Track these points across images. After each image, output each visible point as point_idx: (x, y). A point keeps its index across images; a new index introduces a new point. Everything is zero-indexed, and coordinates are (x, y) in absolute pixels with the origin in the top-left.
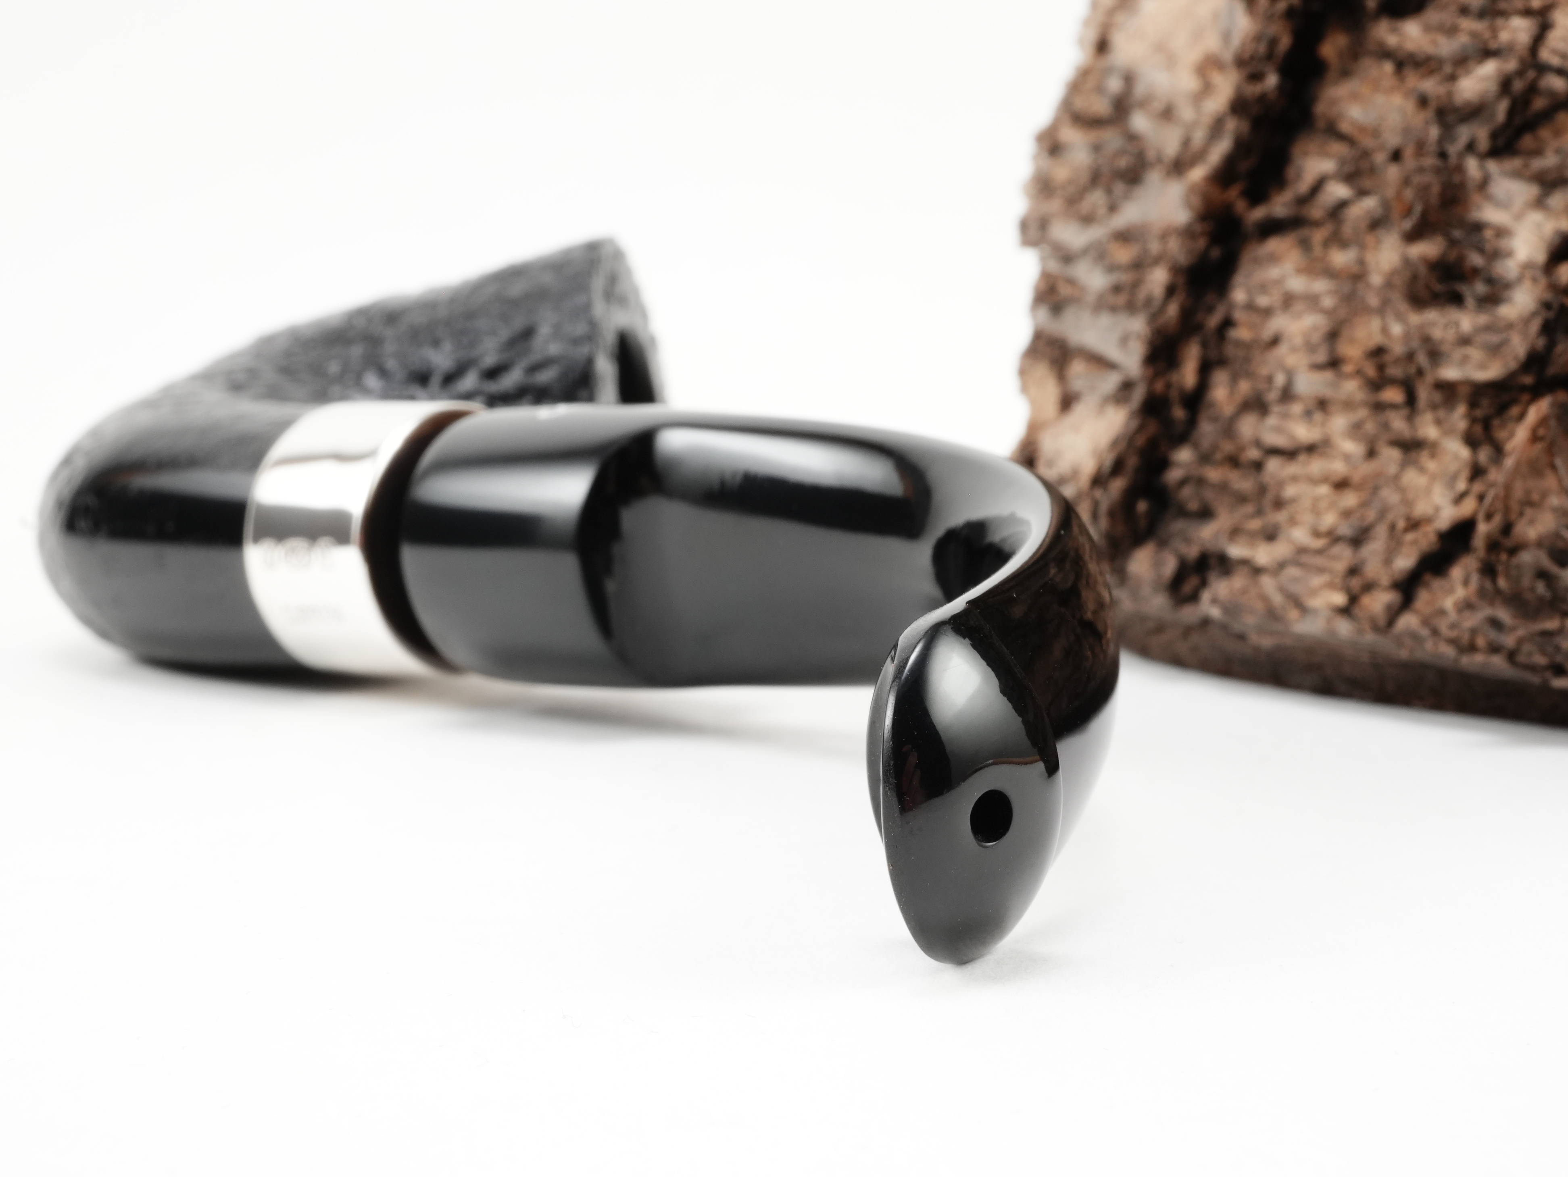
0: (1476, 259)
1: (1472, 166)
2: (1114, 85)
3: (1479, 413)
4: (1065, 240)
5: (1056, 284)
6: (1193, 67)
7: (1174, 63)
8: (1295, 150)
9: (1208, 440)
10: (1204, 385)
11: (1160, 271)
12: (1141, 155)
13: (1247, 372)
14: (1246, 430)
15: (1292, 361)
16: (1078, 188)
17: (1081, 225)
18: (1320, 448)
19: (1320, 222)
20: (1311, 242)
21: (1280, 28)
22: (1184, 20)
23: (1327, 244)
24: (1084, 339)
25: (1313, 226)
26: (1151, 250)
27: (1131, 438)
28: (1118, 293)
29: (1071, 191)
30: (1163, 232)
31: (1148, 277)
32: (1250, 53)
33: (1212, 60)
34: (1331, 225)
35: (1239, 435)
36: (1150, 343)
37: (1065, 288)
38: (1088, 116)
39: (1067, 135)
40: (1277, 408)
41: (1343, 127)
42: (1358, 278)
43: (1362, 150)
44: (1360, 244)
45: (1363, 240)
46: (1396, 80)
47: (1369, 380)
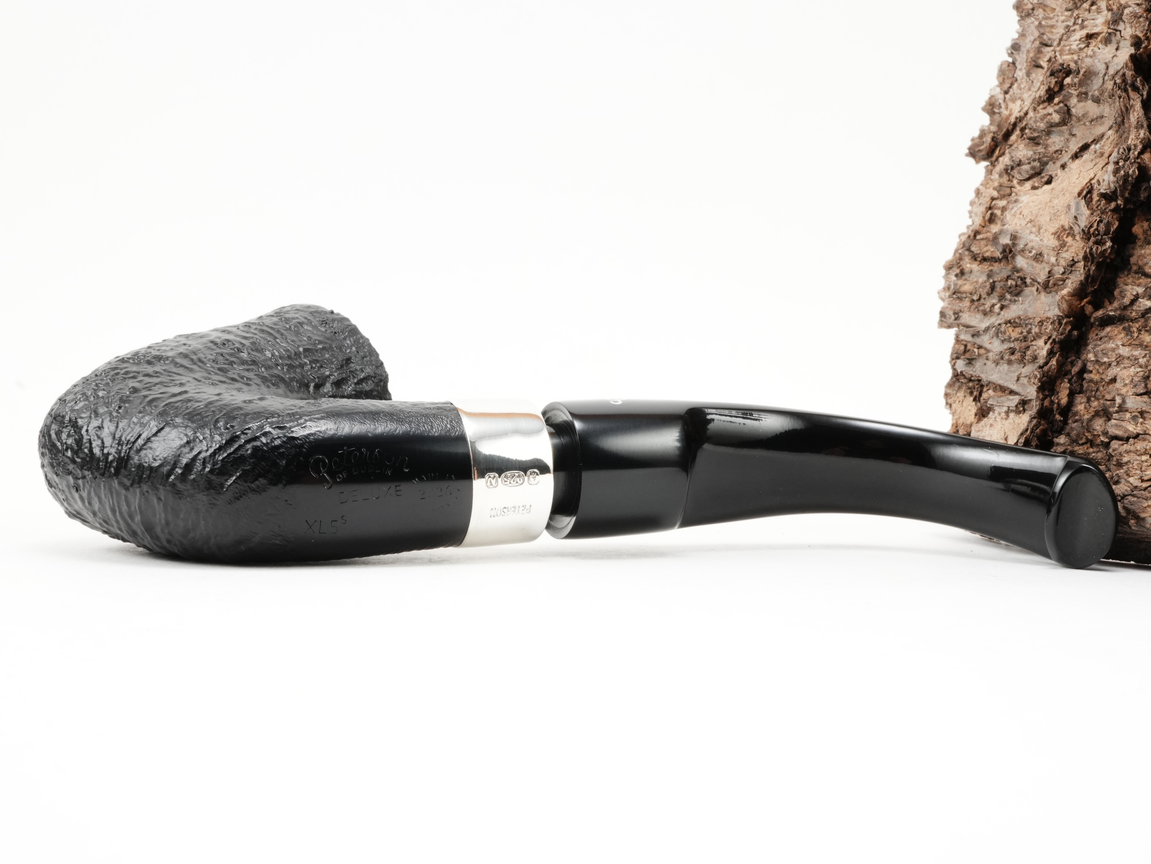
2: (1005, 240)
4: (972, 324)
5: (969, 347)
6: (1054, 234)
7: (1042, 231)
8: (1120, 281)
9: (1075, 432)
10: (1071, 403)
11: (1041, 342)
12: (1022, 280)
13: (1095, 397)
14: (1098, 428)
15: (1124, 391)
16: (980, 296)
17: (983, 316)
18: (1141, 436)
19: (1136, 319)
20: (1131, 329)
21: (1111, 216)
22: (1047, 208)
23: (1140, 330)
24: (990, 377)
25: (1132, 321)
26: (1033, 331)
27: (1032, 429)
28: (1013, 353)
29: (975, 298)
30: (1040, 322)
31: (1032, 345)
32: (1095, 230)
33: (1065, 230)
34: (1143, 320)
35: (1094, 430)
36: (1040, 380)
37: (976, 350)
38: (980, 256)
39: (968, 265)
40: (1115, 416)
41: (1148, 270)
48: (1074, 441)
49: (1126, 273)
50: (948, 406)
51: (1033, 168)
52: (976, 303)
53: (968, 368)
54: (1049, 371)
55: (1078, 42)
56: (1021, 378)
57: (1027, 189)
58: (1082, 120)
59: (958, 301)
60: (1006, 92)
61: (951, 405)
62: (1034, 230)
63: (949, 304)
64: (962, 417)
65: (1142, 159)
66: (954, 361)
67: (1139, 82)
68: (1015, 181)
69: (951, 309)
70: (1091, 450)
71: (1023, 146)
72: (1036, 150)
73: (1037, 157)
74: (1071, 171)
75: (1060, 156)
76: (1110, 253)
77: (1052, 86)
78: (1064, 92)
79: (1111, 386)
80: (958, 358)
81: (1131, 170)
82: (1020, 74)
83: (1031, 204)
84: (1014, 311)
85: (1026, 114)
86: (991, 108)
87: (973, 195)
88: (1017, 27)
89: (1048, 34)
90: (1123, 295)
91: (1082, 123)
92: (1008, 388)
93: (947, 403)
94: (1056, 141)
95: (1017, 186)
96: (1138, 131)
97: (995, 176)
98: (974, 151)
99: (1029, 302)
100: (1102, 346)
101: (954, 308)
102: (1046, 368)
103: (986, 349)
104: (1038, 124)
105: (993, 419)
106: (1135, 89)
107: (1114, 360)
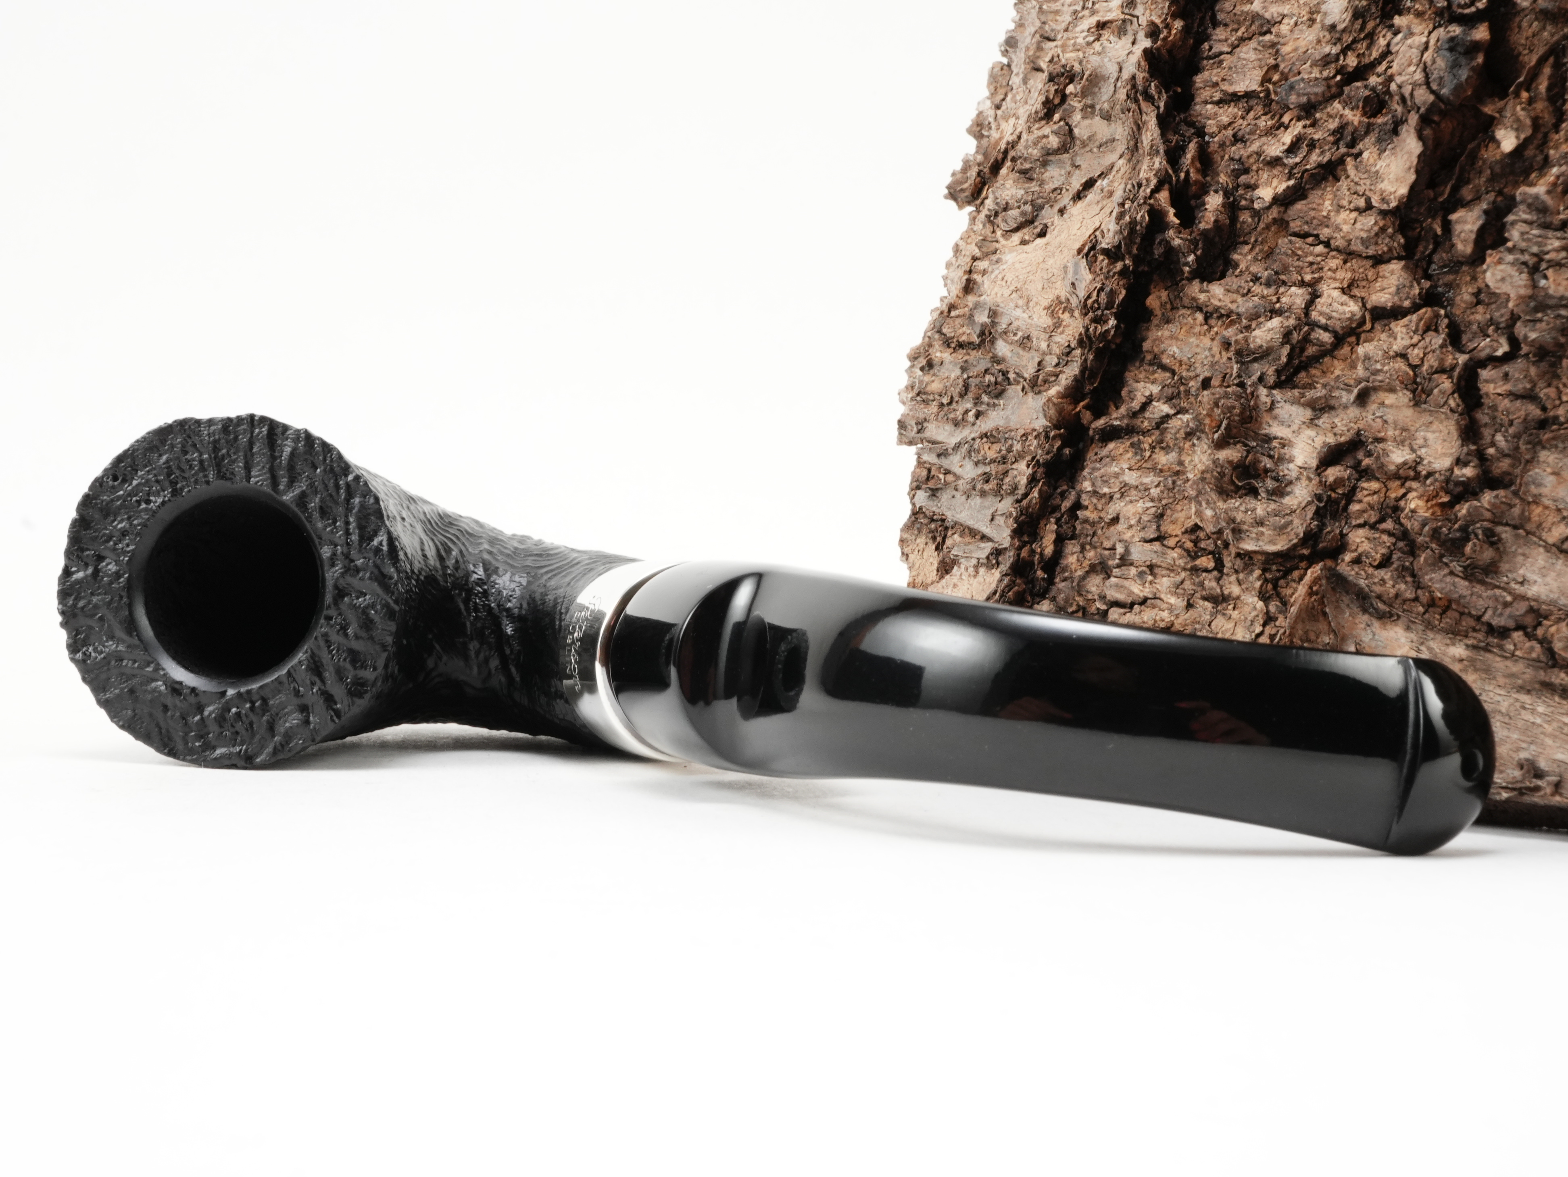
0: (1267, 463)
1: (1263, 392)
2: (982, 318)
3: (1269, 576)
4: (940, 438)
5: (933, 472)
6: (1047, 308)
7: (1031, 304)
8: (1129, 376)
9: (1062, 595)
10: (1058, 553)
11: (1022, 466)
12: (1003, 374)
13: (1090, 544)
14: (1094, 589)
15: (1127, 536)
16: (952, 397)
17: (953, 428)
18: (1149, 601)
19: (1149, 430)
20: (1142, 446)
21: (1116, 282)
22: (1039, 271)
23: (1154, 447)
24: (958, 516)
25: (1144, 434)
26: (1015, 449)
27: (1003, 591)
28: (987, 481)
29: (945, 401)
30: (1024, 435)
31: (1012, 469)
32: (1094, 302)
33: (1061, 303)
34: (1157, 432)
35: (1088, 592)
36: (1016, 520)
37: (941, 476)
38: (955, 340)
39: (938, 354)
40: (1116, 571)
41: (1166, 360)
42: (1177, 473)
43: (1181, 378)
44: (1179, 448)
45: (1182, 445)
46: (1206, 327)
47: (1187, 551)
49: (1137, 364)
50: (904, 558)
51: (1023, 214)
52: (946, 409)
53: (931, 503)
54: (1028, 506)
55: (1086, 34)
56: (997, 517)
57: (1014, 244)
58: (1088, 145)
59: (922, 406)
60: (998, 107)
61: (907, 555)
62: (1021, 302)
63: (911, 410)
64: (922, 574)
65: (1156, 200)
66: (913, 492)
67: (1153, 88)
68: (999, 233)
69: (913, 417)
71: (1011, 182)
72: (1029, 188)
73: (1030, 198)
74: (1072, 219)
75: (1059, 197)
76: (1113, 336)
77: (1051, 97)
78: (1065, 106)
79: (1112, 528)
80: (918, 488)
81: (1140, 215)
82: (1016, 81)
83: (1017, 265)
84: (993, 420)
85: (1019, 137)
86: (979, 129)
87: (951, 254)
88: (1013, 14)
89: (1051, 23)
90: (1132, 396)
91: (1088, 149)
92: (979, 532)
93: (903, 553)
94: (1054, 175)
95: (1001, 239)
96: (1151, 159)
97: (979, 226)
98: (955, 190)
99: (1013, 407)
100: (1102, 470)
101: (917, 415)
102: (1025, 503)
103: (955, 475)
104: (1030, 150)
105: (958, 577)
106: (1149, 98)
107: (1117, 490)
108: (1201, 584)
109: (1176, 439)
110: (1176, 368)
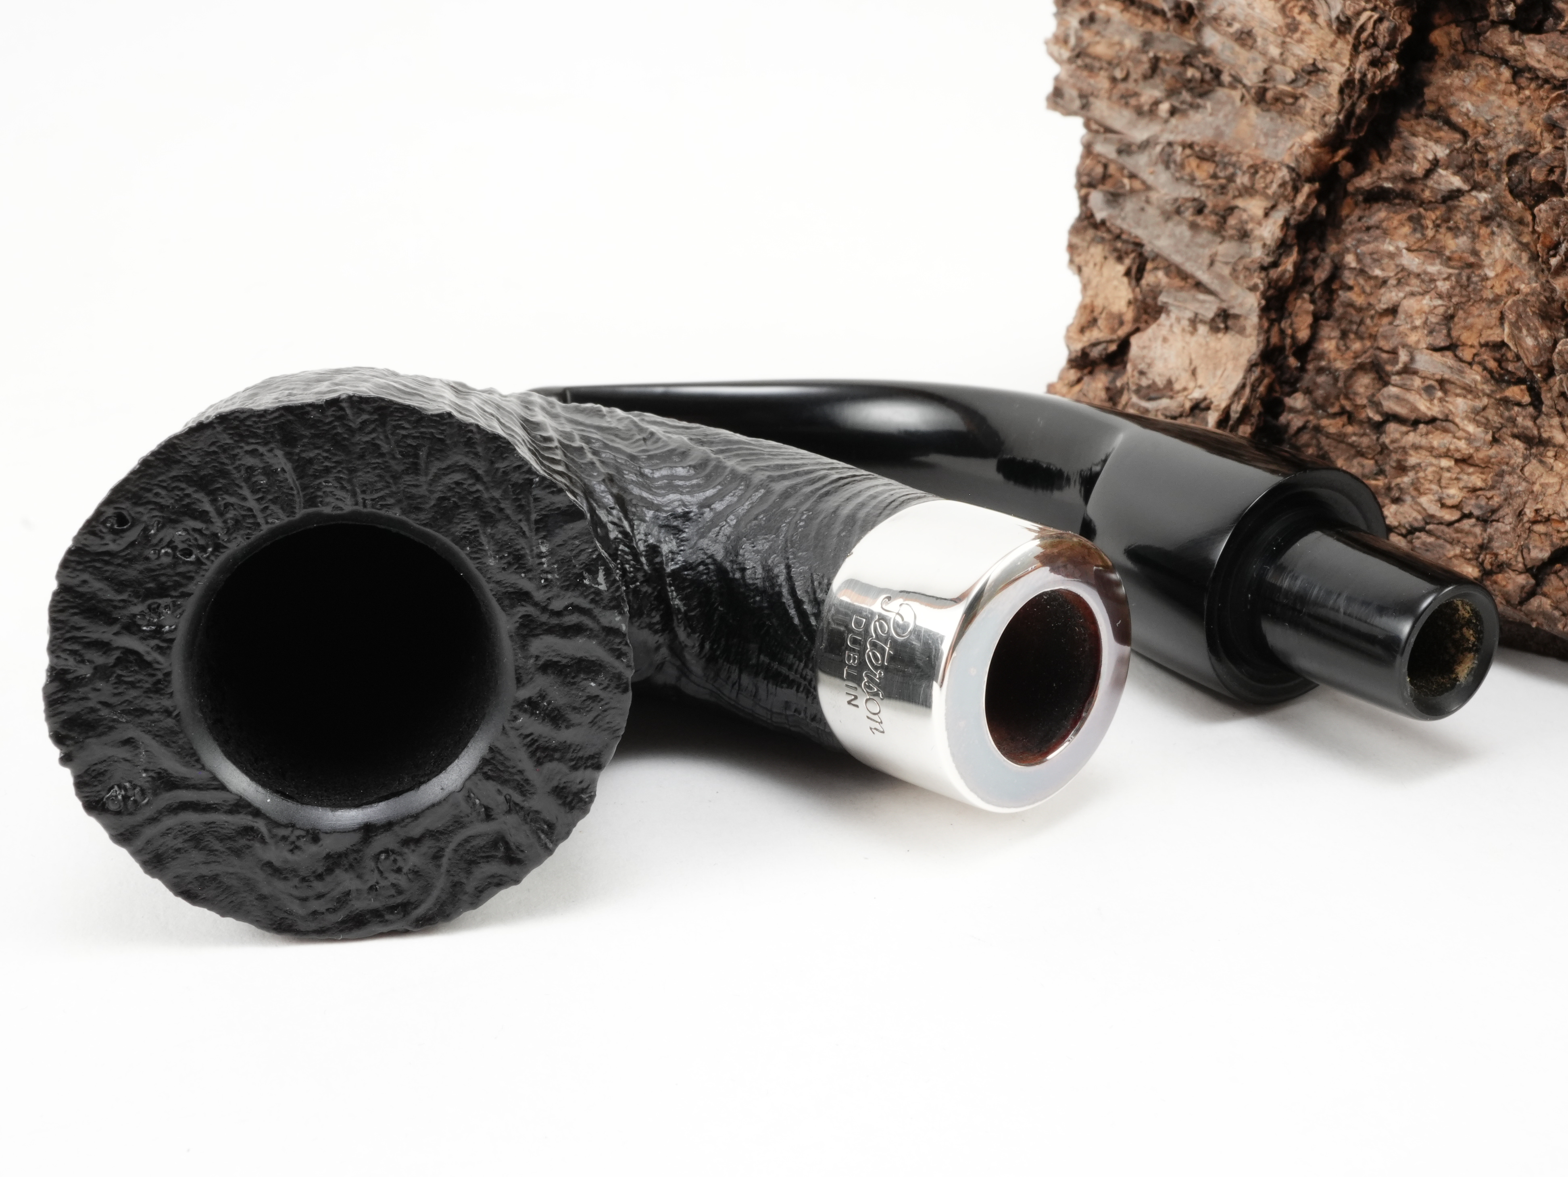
5: (1112, 169)
8: (1403, 125)
9: (1321, 392)
10: (1314, 337)
11: (1257, 210)
12: (1212, 70)
13: (1356, 333)
14: (1361, 390)
15: (1412, 338)
16: (1128, 72)
17: (1134, 116)
18: (1438, 423)
19: (1430, 202)
20: (1423, 222)
21: (1398, 13)
23: (1439, 226)
24: (1156, 242)
25: (1422, 203)
26: (1238, 180)
27: (1253, 385)
28: (1200, 212)
29: (1119, 74)
30: (1251, 166)
31: (1238, 207)
32: (1369, 35)
34: (1443, 208)
35: (1355, 394)
36: (1264, 295)
37: (1126, 181)
40: (1395, 379)
41: (1459, 120)
42: (1470, 265)
43: (1477, 144)
44: (1473, 233)
45: (1476, 229)
46: (1514, 88)
47: (1491, 372)
48: (1318, 406)
49: (1413, 111)
50: (1075, 269)
52: (1122, 87)
53: (1114, 214)
54: (1279, 279)
56: (1218, 265)
59: (1085, 73)
61: (1079, 268)
63: (1071, 76)
64: (1102, 296)
66: (1083, 190)
69: (1073, 85)
70: (1350, 429)
76: (1392, 80)
79: (1387, 323)
80: (1091, 185)
84: (1197, 126)
90: (1408, 154)
92: (1194, 277)
93: (1071, 261)
99: (1226, 116)
100: (1371, 246)
101: (1079, 85)
102: (1274, 274)
103: (1144, 183)
105: (1167, 328)
107: (1392, 274)
108: (1513, 420)
109: (1469, 221)
110: (1470, 129)
